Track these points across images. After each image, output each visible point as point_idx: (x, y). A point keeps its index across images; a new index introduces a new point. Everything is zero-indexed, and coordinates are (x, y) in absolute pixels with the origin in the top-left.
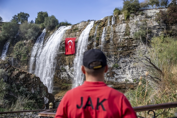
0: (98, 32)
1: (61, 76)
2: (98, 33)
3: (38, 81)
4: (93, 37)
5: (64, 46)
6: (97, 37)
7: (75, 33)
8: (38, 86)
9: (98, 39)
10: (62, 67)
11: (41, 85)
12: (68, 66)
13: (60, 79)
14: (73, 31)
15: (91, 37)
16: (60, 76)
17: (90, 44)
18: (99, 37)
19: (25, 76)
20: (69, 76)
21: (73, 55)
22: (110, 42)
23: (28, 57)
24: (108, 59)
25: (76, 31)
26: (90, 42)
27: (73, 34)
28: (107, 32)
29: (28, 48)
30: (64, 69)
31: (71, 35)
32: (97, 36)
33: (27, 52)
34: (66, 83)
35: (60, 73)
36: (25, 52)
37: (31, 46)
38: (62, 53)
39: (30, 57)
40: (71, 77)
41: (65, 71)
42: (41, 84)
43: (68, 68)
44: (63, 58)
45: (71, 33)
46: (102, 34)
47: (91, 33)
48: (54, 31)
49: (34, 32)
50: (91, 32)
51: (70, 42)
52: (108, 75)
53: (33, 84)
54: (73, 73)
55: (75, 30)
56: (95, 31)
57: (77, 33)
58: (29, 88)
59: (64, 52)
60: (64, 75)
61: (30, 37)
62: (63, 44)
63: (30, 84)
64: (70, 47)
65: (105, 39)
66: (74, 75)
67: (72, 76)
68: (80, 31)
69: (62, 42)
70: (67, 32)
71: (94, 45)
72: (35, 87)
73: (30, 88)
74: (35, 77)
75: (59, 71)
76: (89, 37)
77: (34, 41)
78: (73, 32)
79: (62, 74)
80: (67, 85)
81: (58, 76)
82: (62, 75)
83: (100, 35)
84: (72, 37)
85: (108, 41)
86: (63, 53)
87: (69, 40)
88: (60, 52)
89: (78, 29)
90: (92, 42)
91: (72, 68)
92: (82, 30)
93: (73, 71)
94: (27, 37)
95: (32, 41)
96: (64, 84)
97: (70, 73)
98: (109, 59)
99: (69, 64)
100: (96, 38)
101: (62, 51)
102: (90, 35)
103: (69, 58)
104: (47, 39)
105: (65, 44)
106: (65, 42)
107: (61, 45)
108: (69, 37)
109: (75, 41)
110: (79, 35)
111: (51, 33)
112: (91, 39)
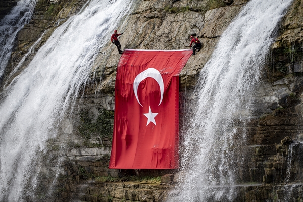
17: (282, 101)
25: (204, 2)
26: (285, 92)
31: (164, 28)
38: (96, 152)
45: (170, 18)
50: (296, 12)
51: (148, 80)
62: (105, 92)
64: (151, 116)
78: (183, 10)
84: (169, 44)
87: (141, 69)
88: (86, 145)
101: (99, 140)
102: (279, 38)
103: (130, 196)
104: (27, 55)
105: (114, 90)
106: (115, 78)
107: (93, 102)
108: (147, 46)
109: (182, 73)
110: (214, 31)
111: (65, 9)
112: (289, 65)
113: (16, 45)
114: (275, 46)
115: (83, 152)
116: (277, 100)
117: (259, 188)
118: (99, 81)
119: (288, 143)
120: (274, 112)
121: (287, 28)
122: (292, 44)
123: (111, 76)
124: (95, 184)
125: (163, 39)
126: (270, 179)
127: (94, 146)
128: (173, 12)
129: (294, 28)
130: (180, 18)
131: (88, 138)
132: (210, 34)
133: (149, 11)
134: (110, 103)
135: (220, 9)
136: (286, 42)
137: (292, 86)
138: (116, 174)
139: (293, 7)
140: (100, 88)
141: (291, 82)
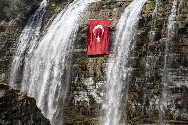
0: (159, 10)
1: (76, 99)
2: (161, 12)
3: (31, 107)
4: (149, 19)
5: (84, 35)
6: (159, 20)
7: (109, 10)
8: (32, 117)
9: (161, 25)
10: (79, 80)
11: (38, 116)
12: (91, 79)
13: (73, 105)
14: (105, 6)
15: (146, 20)
16: (73, 98)
17: (141, 34)
18: (163, 20)
19: (6, 94)
20: (93, 101)
21: (103, 55)
22: (186, 33)
23: (8, 55)
24: (181, 70)
25: (112, 6)
26: (142, 31)
27: (104, 12)
28: (181, 9)
29: (9, 37)
30: (83, 84)
31: (100, 13)
32: (159, 18)
33: (6, 44)
34: (84, 113)
35: (73, 93)
36: (3, 45)
37: (16, 34)
38: (79, 50)
39: (11, 55)
40: (97, 101)
41: (85, 88)
42: (38, 113)
43: (92, 83)
44: (82, 62)
45: (102, 11)
46: (169, 15)
47: (146, 11)
48: (65, 5)
49: (23, 5)
50: (145, 9)
51: (99, 28)
52: (179, 103)
53: (21, 113)
54: (102, 94)
55: (110, 4)
56: (154, 6)
57: (114, 10)
58: (12, 120)
59: (85, 50)
60: (81, 97)
61: (14, 15)
62: (84, 32)
63: (15, 112)
64: (99, 39)
65: (177, 26)
66: (103, 98)
67: (99, 100)
68: (121, 6)
69: (81, 29)
70: (93, 7)
71: (150, 38)
72: (25, 119)
73: (14, 121)
74: (26, 97)
75: (72, 88)
76: (140, 20)
77: (22, 24)
78: (105, 8)
79: (78, 95)
80: (86, 120)
81: (69, 99)
82: (76, 96)
83: (164, 16)
84: (103, 18)
85: (182, 29)
86: (82, 51)
87: (95, 25)
88: (76, 48)
89: (116, 2)
90: (146, 31)
91: (99, 83)
92: (125, 4)
93: (102, 89)
94: (8, 15)
95: (18, 22)
96: (81, 117)
97: (94, 94)
98: (183, 69)
99: (95, 75)
100: (156, 24)
101: (80, 46)
102: (142, 16)
103: (95, 62)
104: (49, 21)
105: (87, 31)
106: (87, 28)
107: (78, 35)
108: (96, 18)
109: (110, 26)
110: (118, 14)
111: (58, 8)
112: (144, 24)
113: (43, 19)
114: (141, 18)
115: (75, 50)
116: (140, 34)
117: (137, 58)
118: (82, 29)
119: (147, 45)
120: (139, 37)
121: (143, 13)
122: (146, 18)
123: (86, 27)
124: (81, 59)
125: (101, 17)
126: (141, 55)
127: (78, 48)
128: (102, 9)
129: (146, 13)
130: (105, 11)
131: (76, 46)
132: (117, 15)
133: (94, 9)
134: (85, 36)
135: (118, 8)
136: (144, 17)
137: (145, 30)
138: (88, 56)
139: (144, 7)
140: (82, 31)
141: (144, 28)
